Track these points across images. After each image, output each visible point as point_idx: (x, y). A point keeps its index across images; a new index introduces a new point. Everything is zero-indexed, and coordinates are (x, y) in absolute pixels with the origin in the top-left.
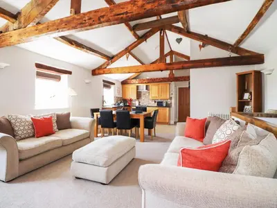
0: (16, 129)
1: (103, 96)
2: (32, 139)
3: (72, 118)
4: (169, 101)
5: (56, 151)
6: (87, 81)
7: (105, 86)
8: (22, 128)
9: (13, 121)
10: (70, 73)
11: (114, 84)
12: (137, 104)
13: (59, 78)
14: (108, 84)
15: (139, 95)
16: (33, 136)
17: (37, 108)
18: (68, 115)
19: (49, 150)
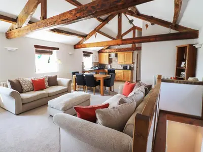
0: (23, 86)
1: (83, 63)
2: (32, 92)
3: (58, 79)
4: (132, 65)
5: (44, 99)
6: (70, 53)
7: (85, 55)
8: (26, 86)
9: (21, 82)
10: (58, 49)
11: (92, 53)
12: (109, 67)
13: (51, 53)
14: (87, 54)
15: (110, 61)
16: (33, 90)
17: (37, 72)
18: (56, 77)
19: (40, 99)
